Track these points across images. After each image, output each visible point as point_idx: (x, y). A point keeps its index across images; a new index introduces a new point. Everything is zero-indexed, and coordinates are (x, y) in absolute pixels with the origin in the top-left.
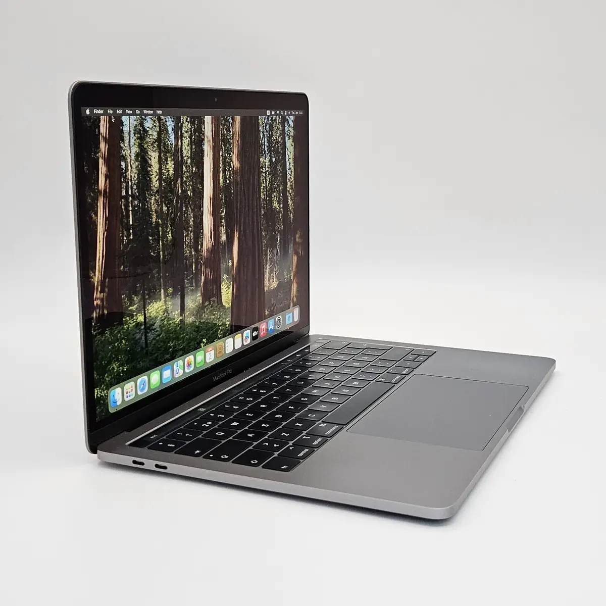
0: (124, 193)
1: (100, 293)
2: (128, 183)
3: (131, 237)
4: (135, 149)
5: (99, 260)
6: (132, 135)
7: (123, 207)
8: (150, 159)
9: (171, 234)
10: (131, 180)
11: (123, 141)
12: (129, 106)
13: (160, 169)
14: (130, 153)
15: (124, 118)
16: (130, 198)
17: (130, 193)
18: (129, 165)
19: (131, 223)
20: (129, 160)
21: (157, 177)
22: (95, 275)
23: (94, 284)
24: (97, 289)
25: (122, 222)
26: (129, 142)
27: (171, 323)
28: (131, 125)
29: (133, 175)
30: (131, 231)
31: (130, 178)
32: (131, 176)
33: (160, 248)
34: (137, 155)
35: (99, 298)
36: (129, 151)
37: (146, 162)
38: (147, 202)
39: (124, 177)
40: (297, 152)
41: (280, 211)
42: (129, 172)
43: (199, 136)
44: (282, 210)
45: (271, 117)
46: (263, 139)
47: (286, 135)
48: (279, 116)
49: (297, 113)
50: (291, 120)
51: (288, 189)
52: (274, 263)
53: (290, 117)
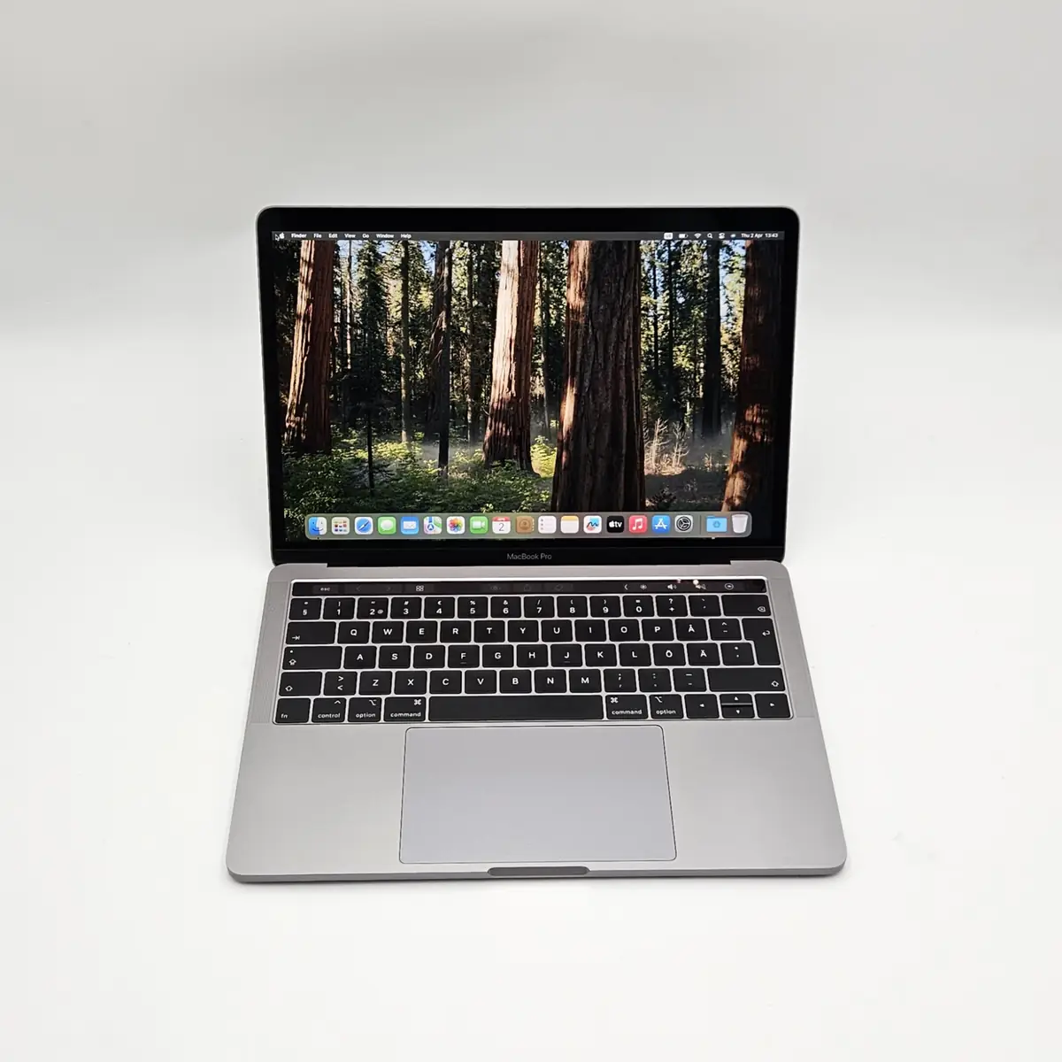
0: (337, 320)
1: (296, 416)
2: (346, 310)
3: (349, 367)
4: (359, 275)
5: (295, 383)
6: (354, 260)
7: (336, 335)
8: (387, 287)
9: (424, 372)
10: (351, 308)
11: (339, 266)
12: (350, 230)
13: (405, 299)
14: (351, 278)
15: (340, 243)
16: (349, 327)
17: (348, 321)
18: (348, 292)
19: (349, 352)
20: (347, 287)
21: (399, 307)
22: (288, 397)
23: (287, 406)
24: (291, 411)
25: (333, 350)
26: (350, 267)
27: (418, 472)
28: (352, 250)
29: (354, 303)
30: (349, 361)
31: (348, 306)
32: (351, 304)
33: (400, 386)
34: (362, 283)
35: (294, 421)
36: (348, 277)
37: (379, 289)
38: (378, 332)
39: (338, 304)
40: (755, 292)
41: (697, 372)
42: (348, 299)
43: (489, 264)
44: (702, 371)
45: (677, 241)
46: (652, 271)
47: (720, 267)
48: (700, 239)
49: (759, 236)
50: (739, 246)
51: (723, 343)
52: (674, 441)
53: (736, 241)
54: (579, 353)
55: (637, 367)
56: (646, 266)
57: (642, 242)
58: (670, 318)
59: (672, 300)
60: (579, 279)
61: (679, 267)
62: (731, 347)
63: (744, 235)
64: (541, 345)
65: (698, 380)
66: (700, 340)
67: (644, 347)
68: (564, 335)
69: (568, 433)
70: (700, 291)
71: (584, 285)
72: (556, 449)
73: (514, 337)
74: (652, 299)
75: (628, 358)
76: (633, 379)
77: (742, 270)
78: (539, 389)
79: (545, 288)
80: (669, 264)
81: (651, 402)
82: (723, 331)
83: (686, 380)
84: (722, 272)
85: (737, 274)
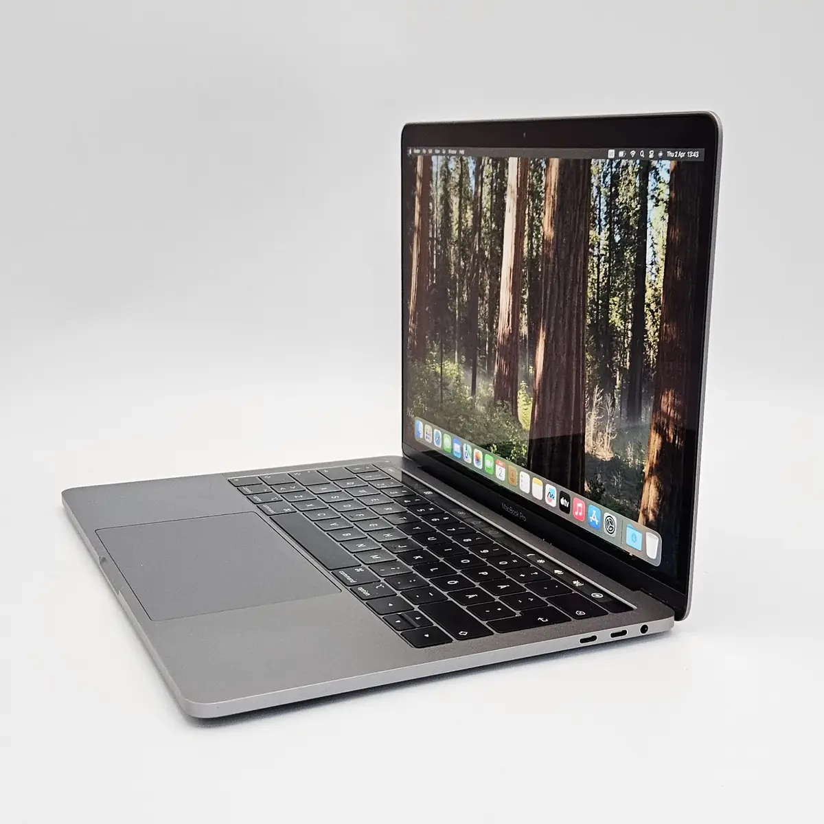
8: (452, 204)
9: (467, 295)
13: (460, 217)
15: (433, 158)
27: (462, 396)
34: (442, 198)
37: (449, 207)
40: (677, 234)
41: (625, 335)
42: (435, 215)
43: (501, 184)
44: (630, 334)
45: (617, 161)
46: (598, 199)
47: (649, 197)
48: (635, 158)
49: (682, 155)
50: (665, 168)
51: (647, 301)
52: (606, 418)
53: (663, 162)
54: (548, 292)
55: (585, 318)
56: (594, 191)
57: (593, 160)
58: (609, 262)
59: (611, 238)
60: (551, 205)
61: (616, 194)
62: (653, 306)
63: (670, 154)
64: (527, 279)
65: (626, 346)
66: (630, 293)
67: (590, 295)
68: (540, 270)
69: (539, 384)
70: (632, 226)
71: (554, 212)
72: (532, 399)
73: (512, 268)
74: (597, 234)
75: (579, 305)
76: (581, 332)
77: (666, 202)
78: (524, 330)
79: (531, 213)
80: (611, 190)
81: (593, 363)
82: (647, 285)
83: (617, 343)
84: (650, 204)
85: (662, 206)
